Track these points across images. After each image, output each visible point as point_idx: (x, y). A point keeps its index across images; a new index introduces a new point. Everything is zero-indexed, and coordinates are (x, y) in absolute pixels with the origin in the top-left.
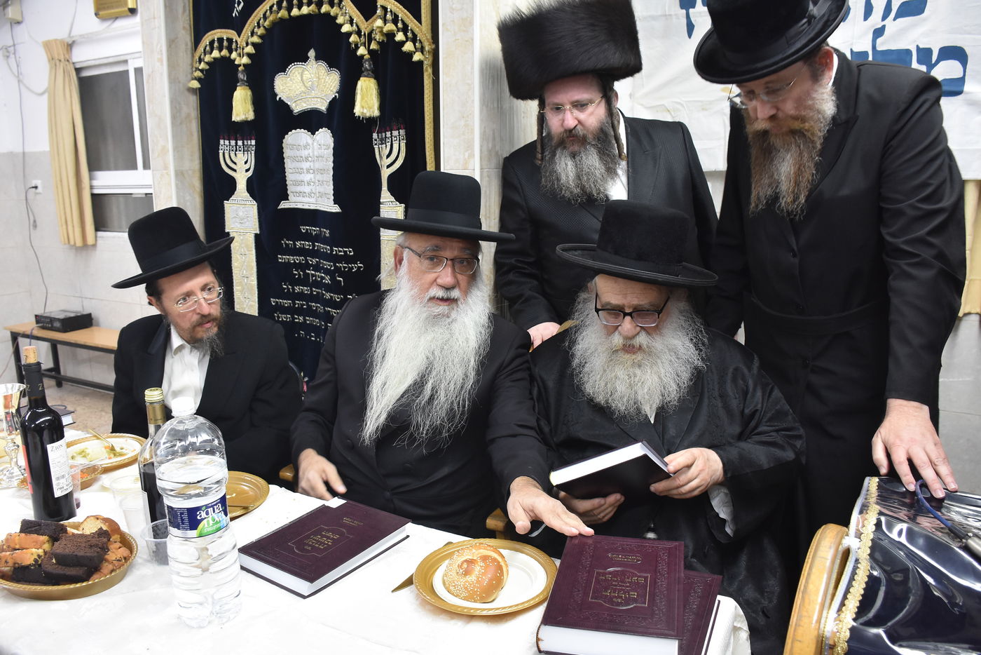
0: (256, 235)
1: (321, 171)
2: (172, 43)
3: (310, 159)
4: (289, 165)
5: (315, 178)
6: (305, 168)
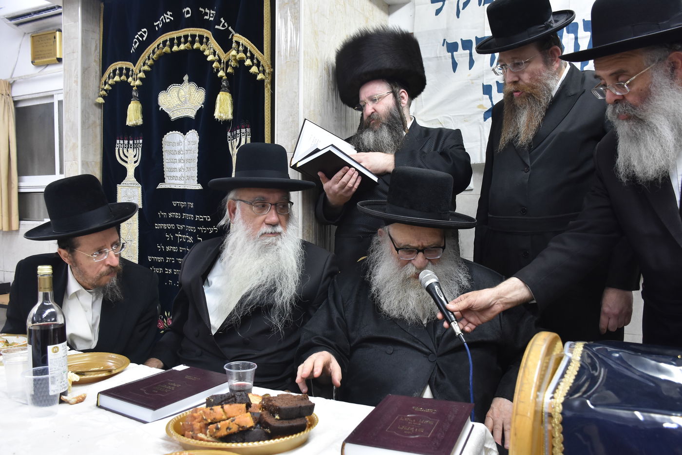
1: (189, 161)
2: (85, 70)
3: (182, 152)
4: (166, 157)
5: (184, 166)
6: (178, 159)
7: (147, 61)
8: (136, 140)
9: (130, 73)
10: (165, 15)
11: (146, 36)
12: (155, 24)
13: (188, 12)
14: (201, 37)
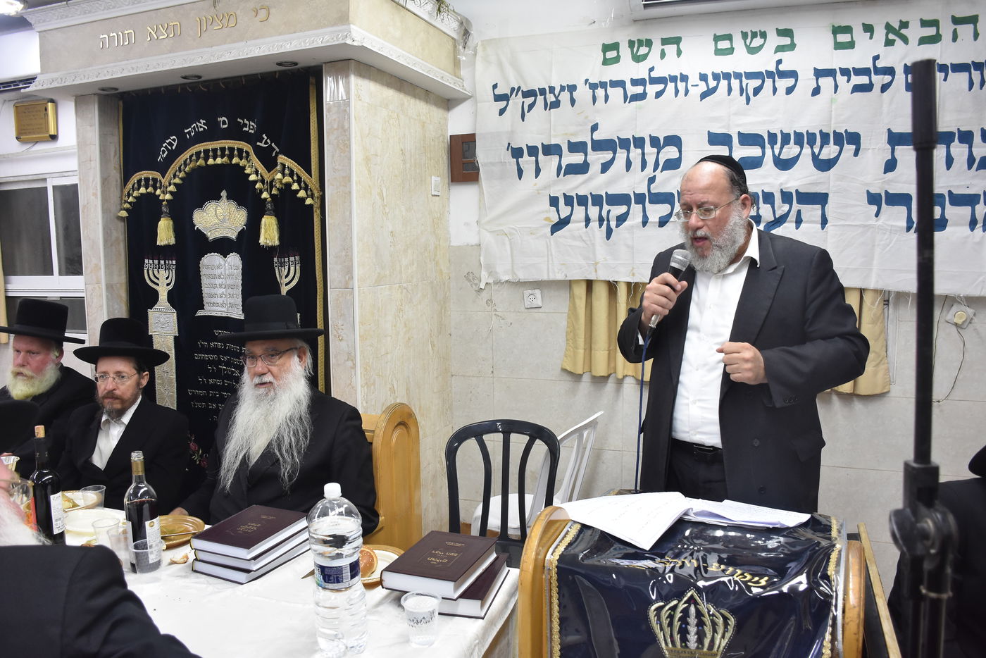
0: (175, 337)
1: (232, 286)
2: (105, 181)
3: (222, 276)
4: (204, 281)
5: (226, 292)
6: (218, 284)
7: (177, 173)
8: (168, 260)
9: (158, 185)
10: (197, 123)
11: (175, 144)
12: (186, 131)
13: (224, 123)
14: (241, 151)
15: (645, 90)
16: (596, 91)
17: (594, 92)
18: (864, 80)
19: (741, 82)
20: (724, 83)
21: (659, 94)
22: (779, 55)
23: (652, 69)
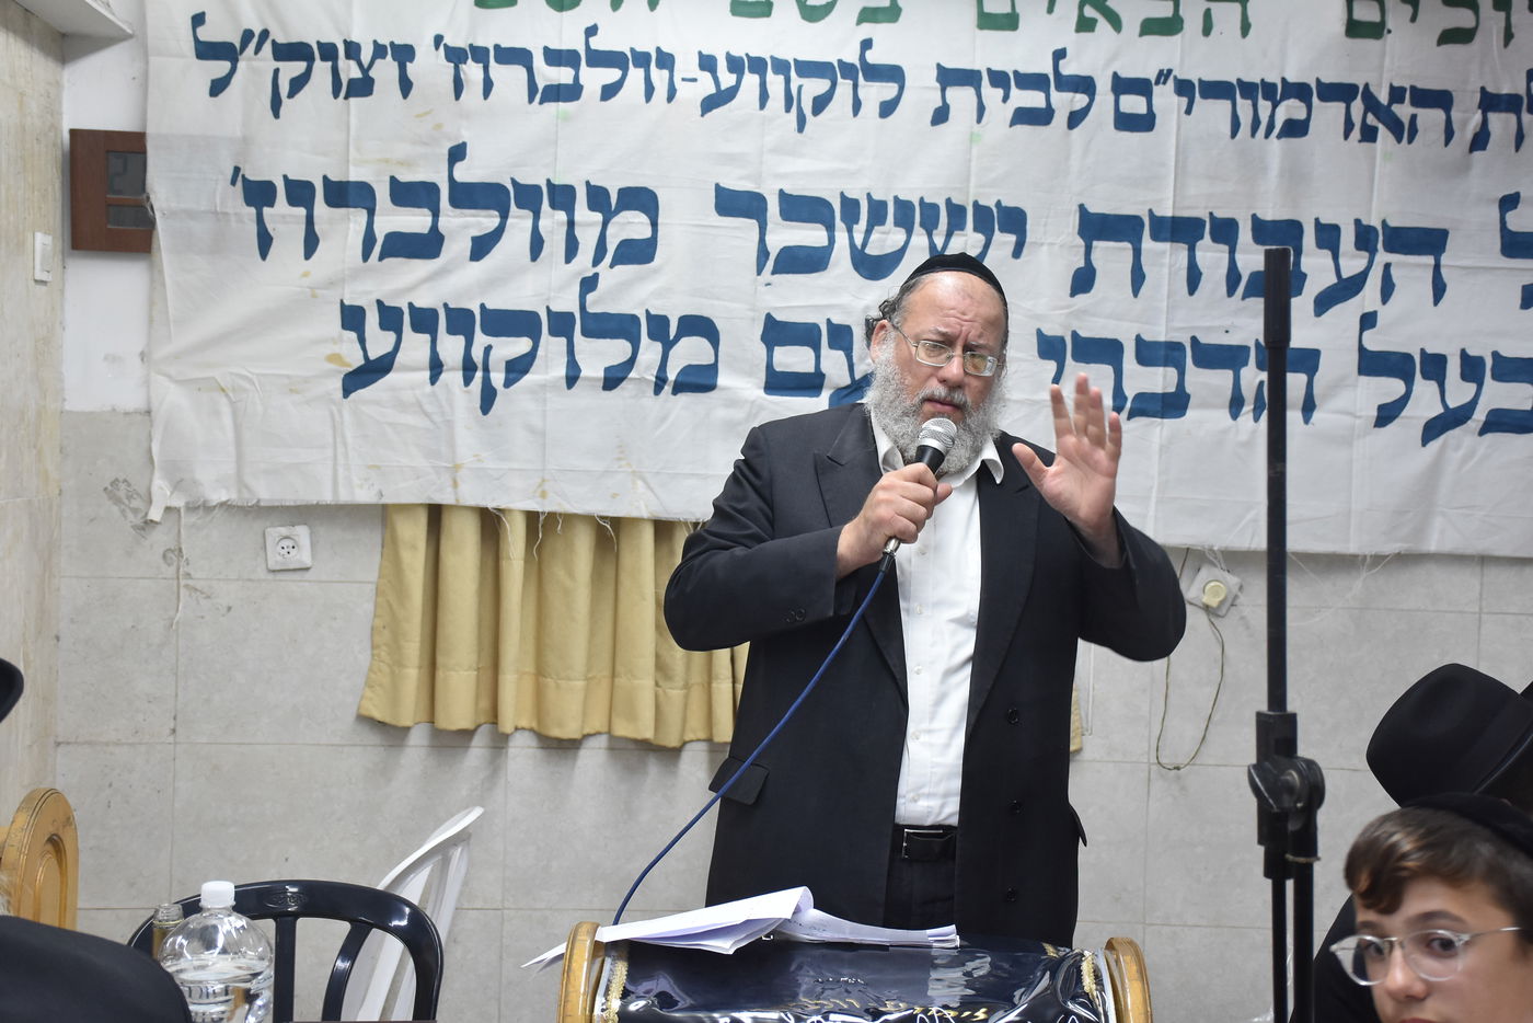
15: (576, 78)
16: (462, 66)
17: (457, 69)
18: (1034, 99)
19: (788, 81)
20: (751, 81)
21: (609, 92)
22: (868, 30)
23: (591, 31)
